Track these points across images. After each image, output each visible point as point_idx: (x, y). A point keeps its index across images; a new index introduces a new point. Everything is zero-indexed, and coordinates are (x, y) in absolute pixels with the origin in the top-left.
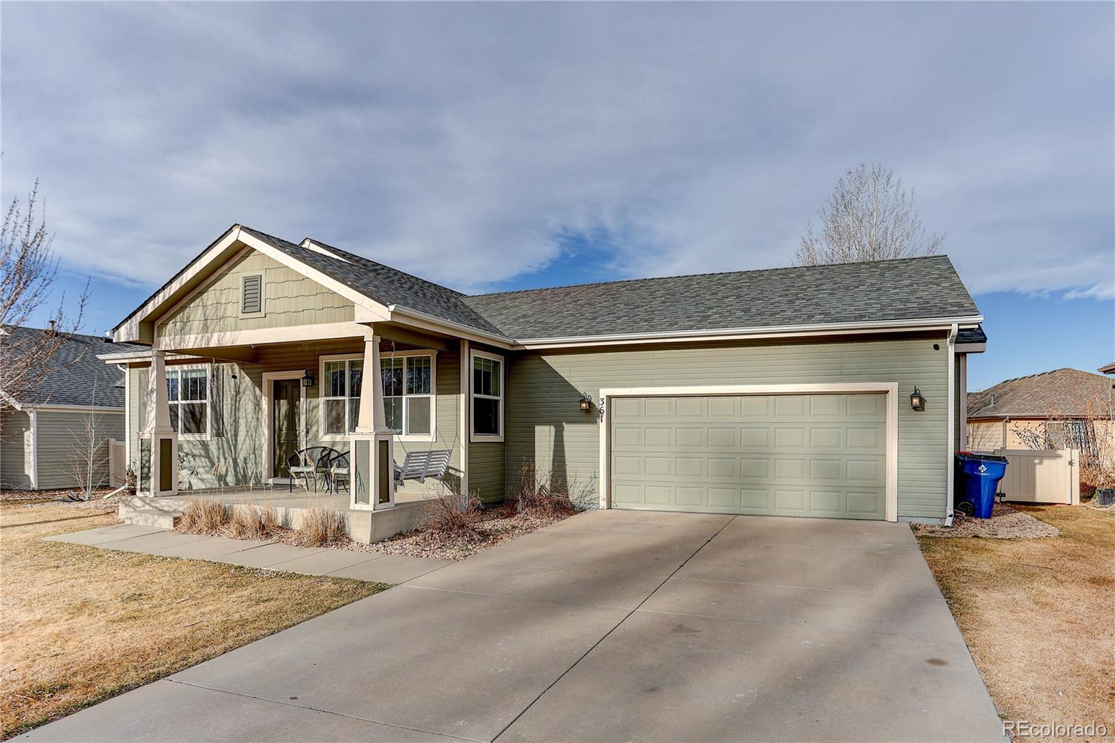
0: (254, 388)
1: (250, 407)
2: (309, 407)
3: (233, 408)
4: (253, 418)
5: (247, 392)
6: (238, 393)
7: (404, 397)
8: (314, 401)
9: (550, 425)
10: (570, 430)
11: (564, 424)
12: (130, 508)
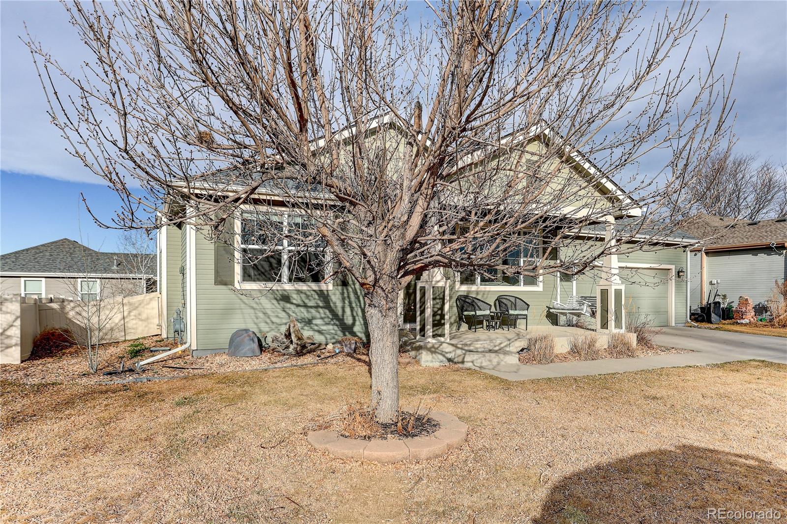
7: (522, 260)
12: (437, 354)
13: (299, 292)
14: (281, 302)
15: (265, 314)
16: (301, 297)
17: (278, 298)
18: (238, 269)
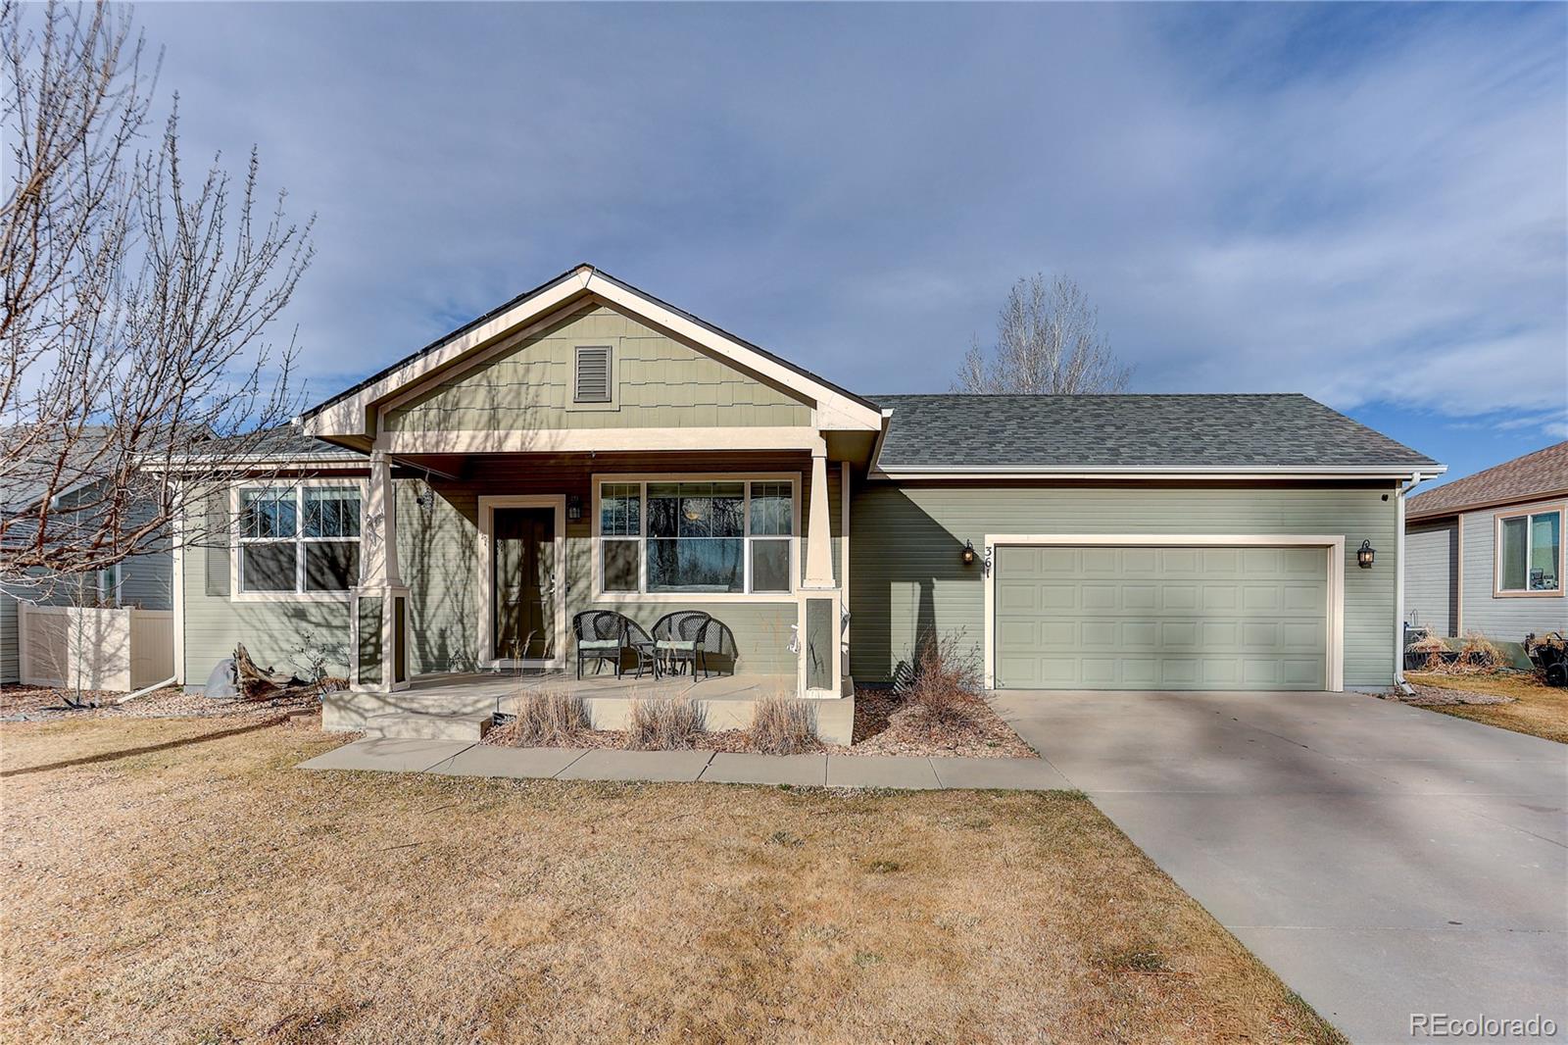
0: (461, 521)
1: (453, 550)
2: (572, 551)
3: (418, 550)
4: (459, 567)
5: (447, 527)
6: (426, 527)
7: (747, 540)
8: (582, 543)
9: (913, 581)
10: (943, 590)
11: (934, 580)
12: (348, 711)
13: (319, 604)
14: (293, 620)
15: (271, 636)
16: (322, 613)
17: (289, 614)
18: (235, 573)
